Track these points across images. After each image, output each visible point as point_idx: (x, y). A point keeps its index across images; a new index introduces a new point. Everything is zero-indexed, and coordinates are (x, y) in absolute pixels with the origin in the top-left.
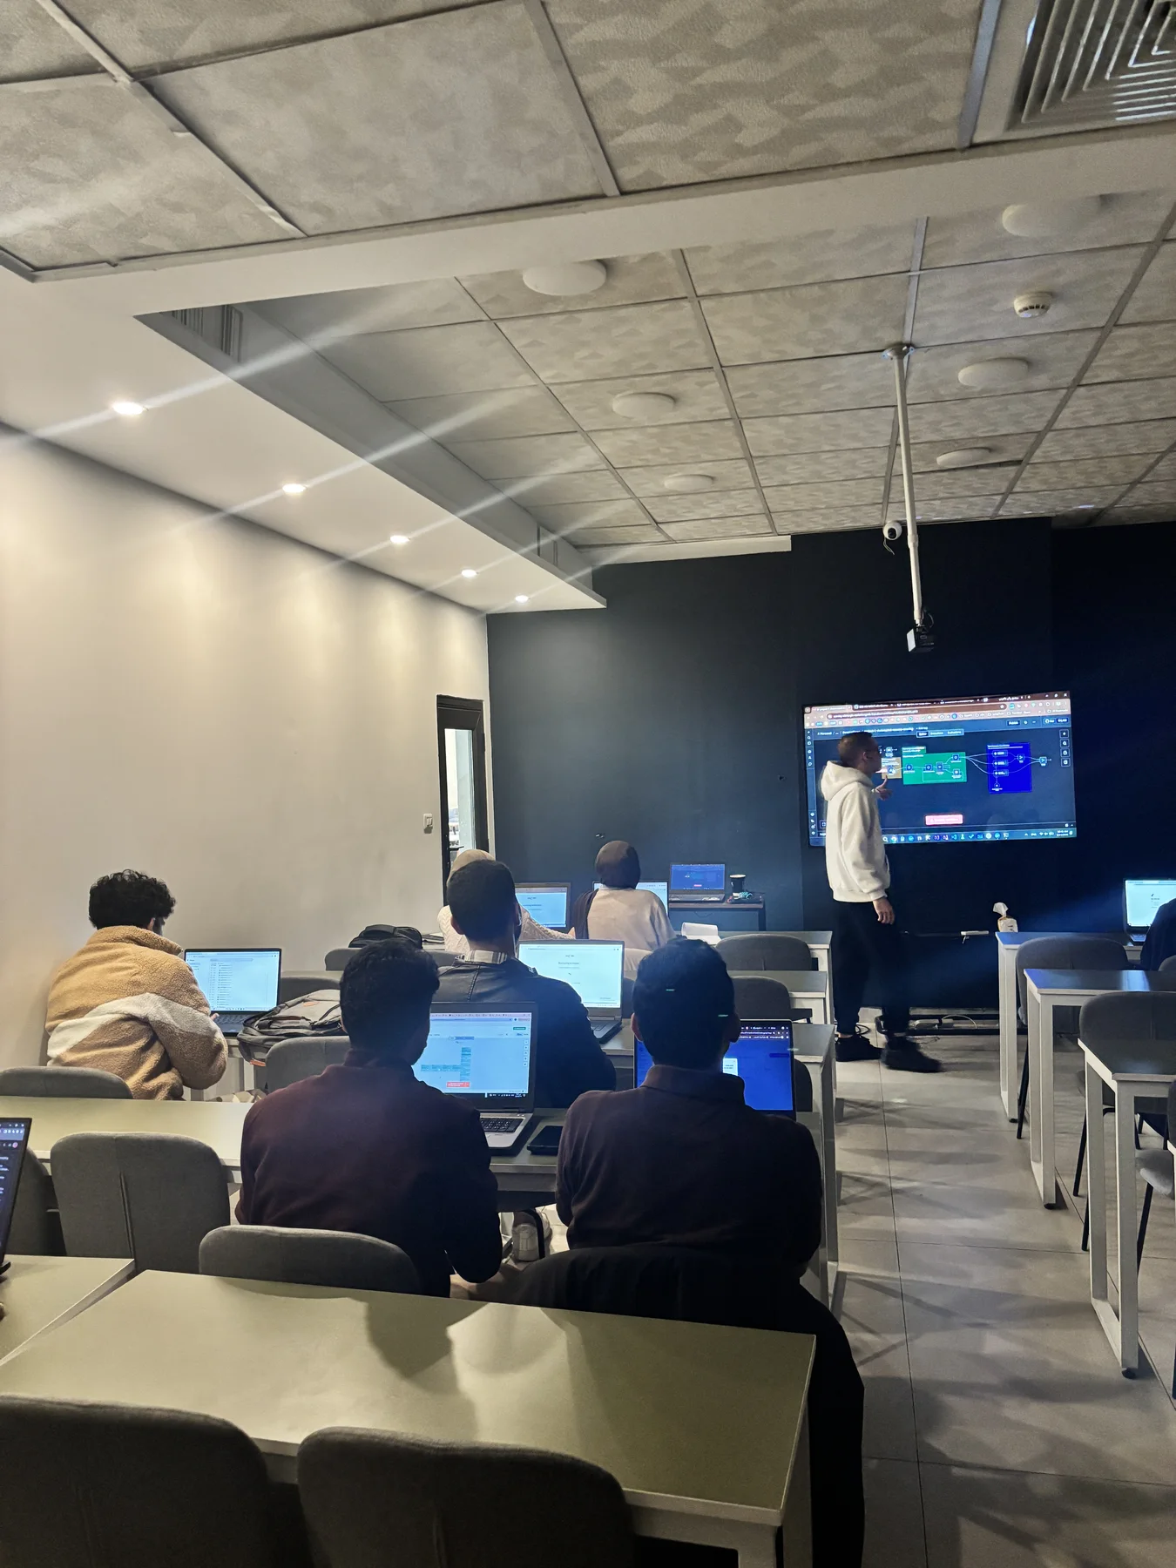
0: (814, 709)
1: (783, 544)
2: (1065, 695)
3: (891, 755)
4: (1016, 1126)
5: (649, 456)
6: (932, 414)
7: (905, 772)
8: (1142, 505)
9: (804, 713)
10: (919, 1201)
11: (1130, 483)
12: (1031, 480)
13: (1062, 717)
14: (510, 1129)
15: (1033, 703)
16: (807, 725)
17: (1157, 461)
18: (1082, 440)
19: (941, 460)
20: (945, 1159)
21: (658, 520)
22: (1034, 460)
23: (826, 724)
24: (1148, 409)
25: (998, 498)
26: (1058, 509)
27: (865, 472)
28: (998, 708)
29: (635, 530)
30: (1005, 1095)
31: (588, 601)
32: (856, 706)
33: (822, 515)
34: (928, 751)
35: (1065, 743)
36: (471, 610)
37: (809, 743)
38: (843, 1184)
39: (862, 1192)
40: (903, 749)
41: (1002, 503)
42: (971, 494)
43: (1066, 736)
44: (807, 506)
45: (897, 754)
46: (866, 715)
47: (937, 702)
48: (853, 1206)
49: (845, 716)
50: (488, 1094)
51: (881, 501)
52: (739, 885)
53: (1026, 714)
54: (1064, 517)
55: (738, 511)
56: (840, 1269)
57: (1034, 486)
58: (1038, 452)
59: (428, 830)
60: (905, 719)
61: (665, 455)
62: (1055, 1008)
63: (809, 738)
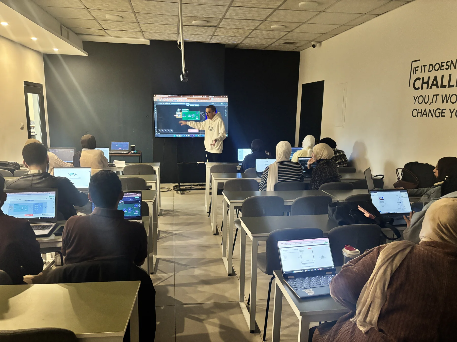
0: (156, 95)
1: (147, 42)
2: (227, 97)
3: (179, 111)
4: (208, 214)
5: (99, 6)
6: (190, 8)
7: (183, 116)
8: (248, 44)
9: (153, 96)
10: (180, 236)
11: (245, 37)
12: (220, 32)
13: (225, 103)
14: (48, 228)
15: (218, 98)
16: (154, 100)
17: (252, 32)
18: (232, 23)
19: (194, 22)
20: (190, 224)
21: (105, 28)
22: (220, 26)
23: (160, 101)
24: (249, 16)
25: (210, 36)
26: (227, 42)
27: (171, 23)
28: (208, 99)
29: (97, 31)
30: (206, 206)
31: (81, 53)
32: (169, 96)
33: (159, 34)
34: (190, 111)
35: (226, 110)
36: (38, 52)
37: (155, 106)
38: (160, 233)
39: (165, 235)
40: (183, 109)
41: (211, 38)
42: (202, 34)
43: (226, 108)
44: (154, 31)
45: (181, 111)
46: (172, 98)
47: (192, 96)
48: (163, 239)
49: (166, 98)
50: (40, 218)
51: (176, 33)
52: (133, 149)
53: (216, 101)
54: (228, 45)
55: (132, 29)
56: (158, 257)
57: (220, 34)
58: (221, 24)
59: (22, 128)
60: (183, 101)
61: (105, 7)
62: (218, 183)
63: (155, 104)
